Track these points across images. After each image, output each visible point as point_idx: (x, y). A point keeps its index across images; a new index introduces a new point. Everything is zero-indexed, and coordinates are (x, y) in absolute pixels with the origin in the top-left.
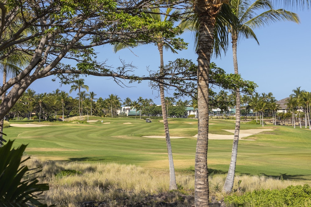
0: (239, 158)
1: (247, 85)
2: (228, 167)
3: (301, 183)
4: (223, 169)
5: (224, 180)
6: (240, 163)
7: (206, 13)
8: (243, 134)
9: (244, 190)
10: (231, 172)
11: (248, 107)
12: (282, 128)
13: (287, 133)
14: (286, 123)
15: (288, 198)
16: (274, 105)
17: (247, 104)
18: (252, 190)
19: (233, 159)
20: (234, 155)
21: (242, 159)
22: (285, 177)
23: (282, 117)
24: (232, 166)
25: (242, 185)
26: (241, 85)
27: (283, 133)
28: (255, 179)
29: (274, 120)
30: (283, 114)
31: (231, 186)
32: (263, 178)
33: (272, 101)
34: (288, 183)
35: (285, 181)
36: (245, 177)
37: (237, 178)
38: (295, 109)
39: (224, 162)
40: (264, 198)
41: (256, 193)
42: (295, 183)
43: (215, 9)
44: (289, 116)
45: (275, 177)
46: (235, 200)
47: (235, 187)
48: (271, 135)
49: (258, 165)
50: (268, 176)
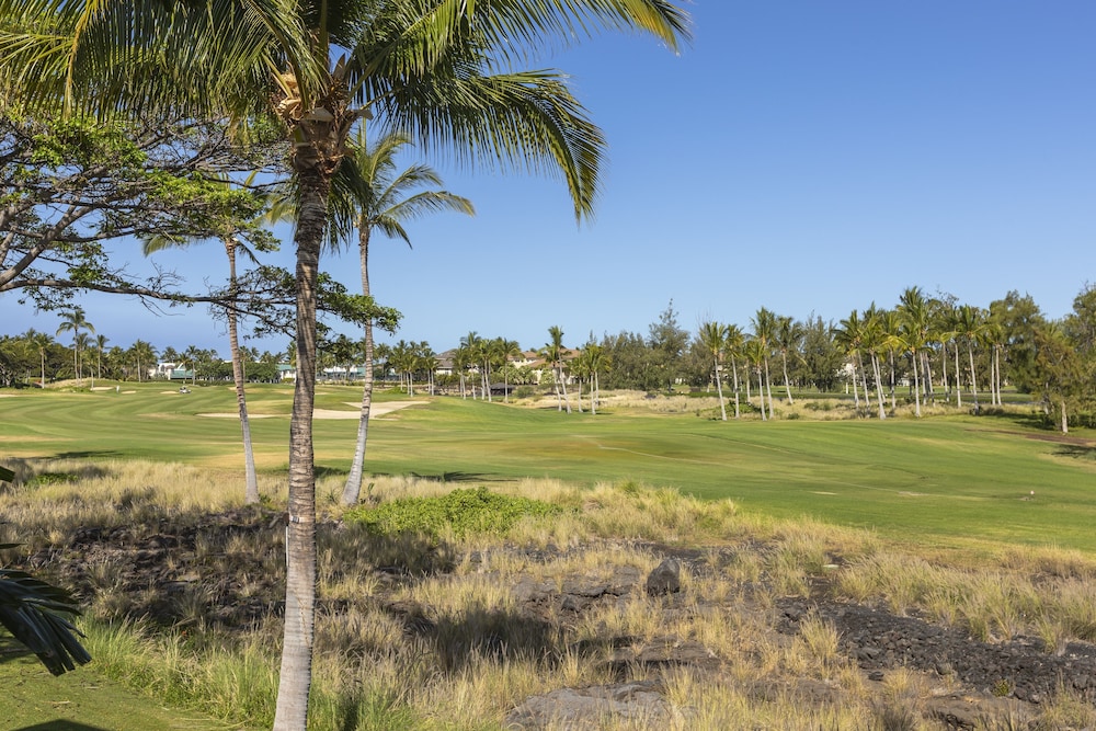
0: (370, 448)
1: (385, 315)
2: (350, 463)
3: (476, 486)
4: (341, 467)
5: (344, 484)
6: (370, 456)
7: (314, 170)
8: (376, 410)
9: (378, 499)
10: (356, 470)
11: (387, 366)
12: (444, 400)
13: (452, 407)
14: (451, 392)
15: (452, 510)
16: (431, 362)
17: (385, 361)
18: (392, 500)
19: (360, 447)
20: (362, 439)
21: (375, 450)
22: (449, 477)
23: (444, 383)
24: (358, 459)
25: (374, 492)
26: (377, 314)
27: (445, 407)
28: (397, 481)
29: (431, 386)
30: (446, 376)
31: (355, 494)
32: (410, 480)
33: (427, 355)
34: (453, 486)
35: (448, 484)
36: (382, 479)
37: (368, 481)
38: (466, 368)
39: (345, 455)
40: (413, 512)
41: (398, 504)
42: (464, 487)
43: (330, 164)
44: (454, 381)
45: (431, 478)
46: (363, 516)
47: (362, 496)
48: (426, 411)
49: (403, 458)
50: (417, 476)
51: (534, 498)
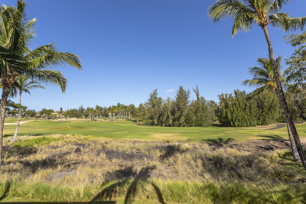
0: (19, 130)
1: (24, 107)
2: (14, 133)
3: (42, 136)
4: (13, 135)
5: (12, 138)
6: (19, 132)
7: (7, 84)
8: (21, 123)
9: (20, 140)
10: (15, 135)
11: (25, 114)
12: (37, 120)
13: (39, 121)
14: (39, 119)
15: (37, 141)
16: (35, 113)
17: (25, 113)
18: (24, 140)
19: (17, 131)
20: (17, 129)
21: (20, 130)
22: (37, 135)
23: (38, 117)
24: (16, 133)
25: (19, 139)
26: (21, 107)
27: (37, 122)
28: (25, 137)
29: (35, 118)
30: (38, 116)
31: (15, 140)
32: (28, 136)
33: (34, 112)
34: (38, 137)
35: (37, 136)
36: (22, 136)
37: (18, 137)
38: (43, 114)
39: (13, 132)
40: (28, 142)
41: (25, 141)
42: (40, 137)
43: (11, 83)
44: (40, 117)
45: (33, 135)
46: (16, 144)
47: (16, 140)
48: (33, 122)
49: (27, 132)
50: (30, 135)
51: (55, 137)
